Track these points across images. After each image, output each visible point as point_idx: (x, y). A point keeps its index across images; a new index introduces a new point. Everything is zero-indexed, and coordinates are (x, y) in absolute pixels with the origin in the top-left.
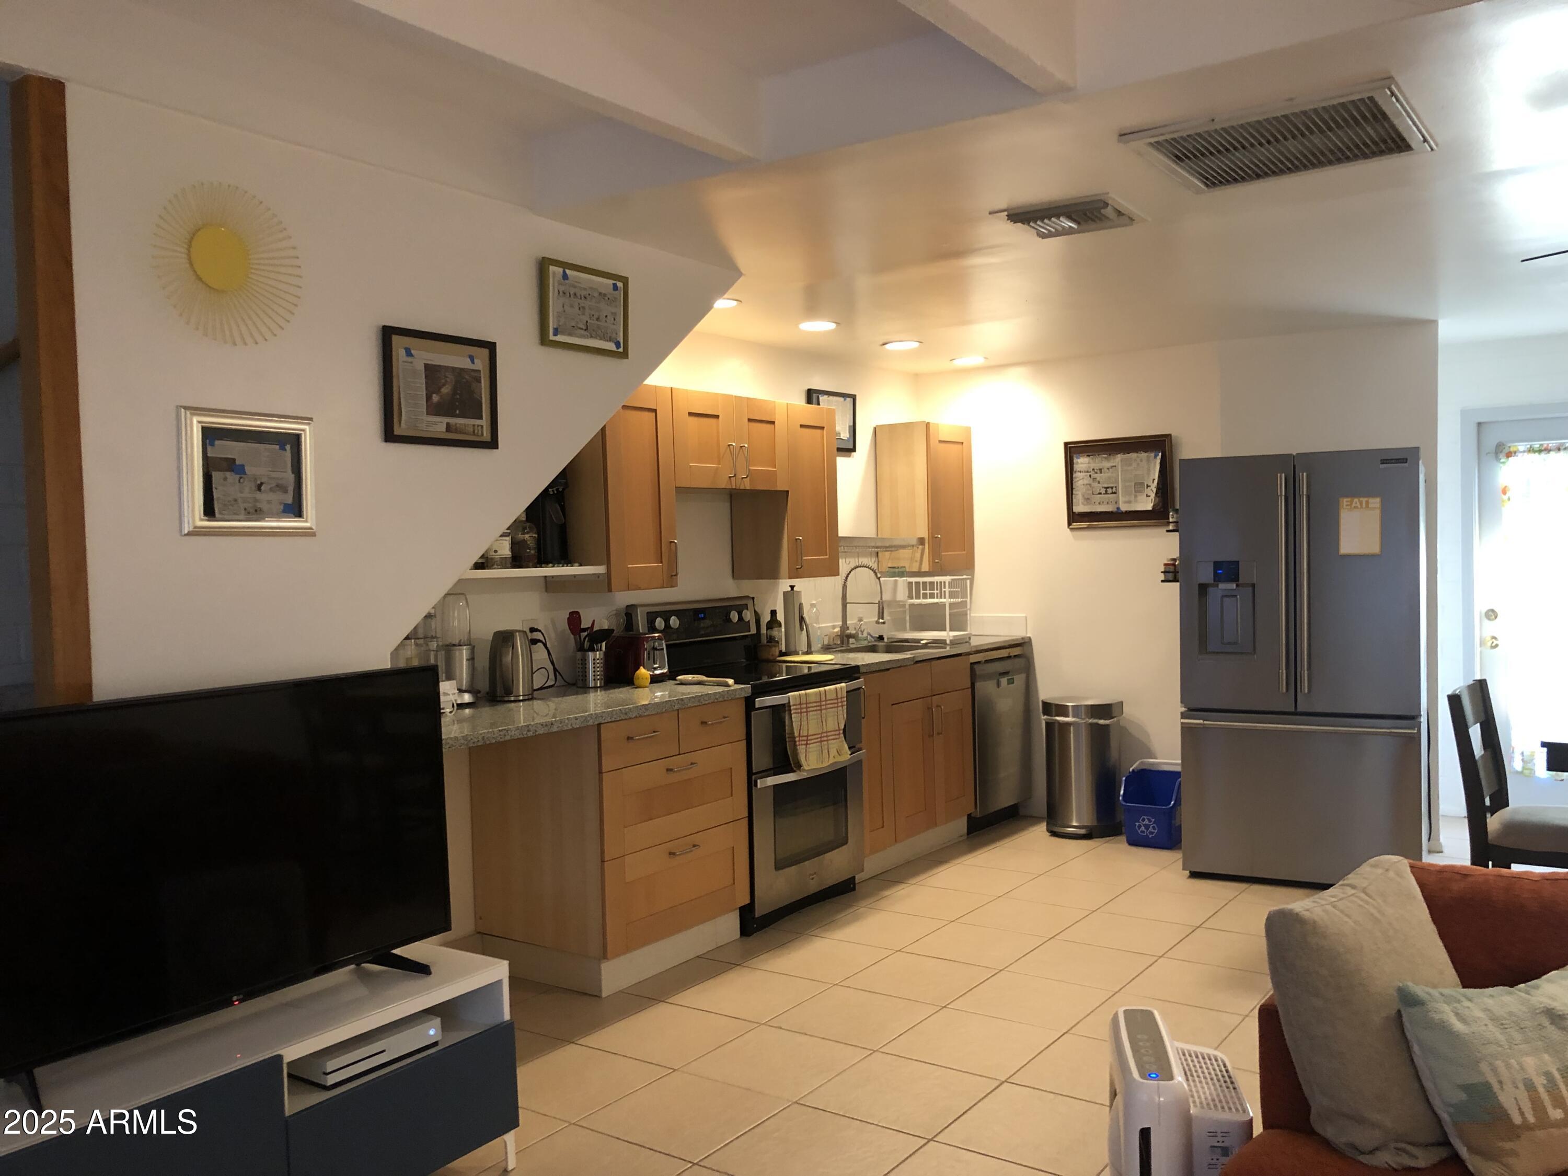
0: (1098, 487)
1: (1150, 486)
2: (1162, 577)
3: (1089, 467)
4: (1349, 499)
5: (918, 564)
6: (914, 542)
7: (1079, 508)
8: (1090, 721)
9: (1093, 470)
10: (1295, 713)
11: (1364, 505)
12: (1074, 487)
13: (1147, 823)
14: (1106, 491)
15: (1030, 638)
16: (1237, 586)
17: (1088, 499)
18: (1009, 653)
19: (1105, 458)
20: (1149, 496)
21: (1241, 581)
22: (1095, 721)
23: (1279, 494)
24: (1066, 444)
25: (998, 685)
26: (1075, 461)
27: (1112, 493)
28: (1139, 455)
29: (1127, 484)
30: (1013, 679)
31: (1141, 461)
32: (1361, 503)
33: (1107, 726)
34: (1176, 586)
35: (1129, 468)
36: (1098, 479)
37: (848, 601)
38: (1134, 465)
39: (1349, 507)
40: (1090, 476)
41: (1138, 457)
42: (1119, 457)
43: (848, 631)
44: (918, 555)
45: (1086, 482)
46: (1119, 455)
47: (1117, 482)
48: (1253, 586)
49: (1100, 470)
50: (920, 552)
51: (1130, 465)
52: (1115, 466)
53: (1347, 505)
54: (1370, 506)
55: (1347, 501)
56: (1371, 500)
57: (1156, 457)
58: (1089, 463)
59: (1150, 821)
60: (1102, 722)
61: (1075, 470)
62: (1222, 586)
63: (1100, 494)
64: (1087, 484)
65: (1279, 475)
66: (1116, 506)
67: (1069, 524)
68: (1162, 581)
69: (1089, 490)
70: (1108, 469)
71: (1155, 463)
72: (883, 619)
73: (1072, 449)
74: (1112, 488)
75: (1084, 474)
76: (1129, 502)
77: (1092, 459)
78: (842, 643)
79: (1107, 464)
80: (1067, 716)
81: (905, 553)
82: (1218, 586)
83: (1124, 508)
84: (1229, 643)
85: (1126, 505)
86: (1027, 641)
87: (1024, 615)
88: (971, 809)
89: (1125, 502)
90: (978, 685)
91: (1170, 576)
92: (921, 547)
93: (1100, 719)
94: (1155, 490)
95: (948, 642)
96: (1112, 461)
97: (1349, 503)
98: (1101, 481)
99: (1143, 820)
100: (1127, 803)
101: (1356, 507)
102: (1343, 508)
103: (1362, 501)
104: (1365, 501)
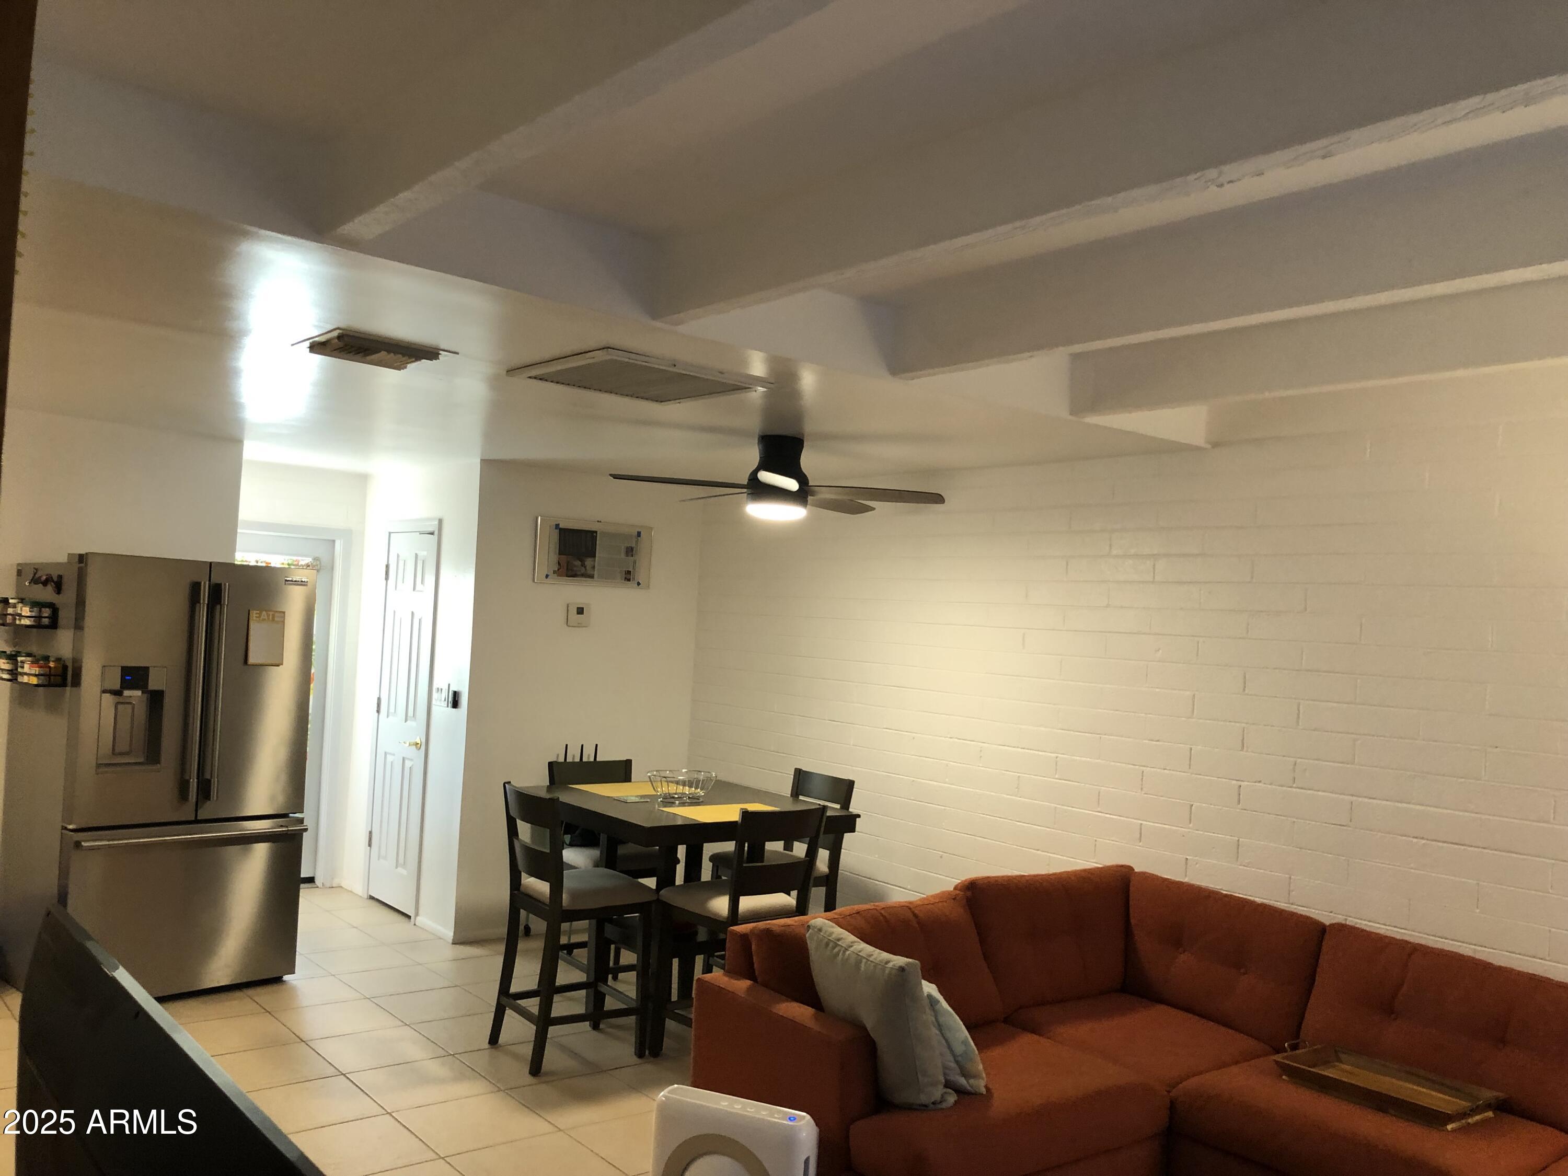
4: (258, 612)
10: (197, 822)
11: (271, 618)
21: (149, 688)
39: (257, 619)
54: (276, 619)
56: (277, 614)
62: (127, 693)
84: (121, 754)
97: (258, 615)
101: (264, 620)
102: (253, 620)
103: (269, 615)
104: (272, 615)
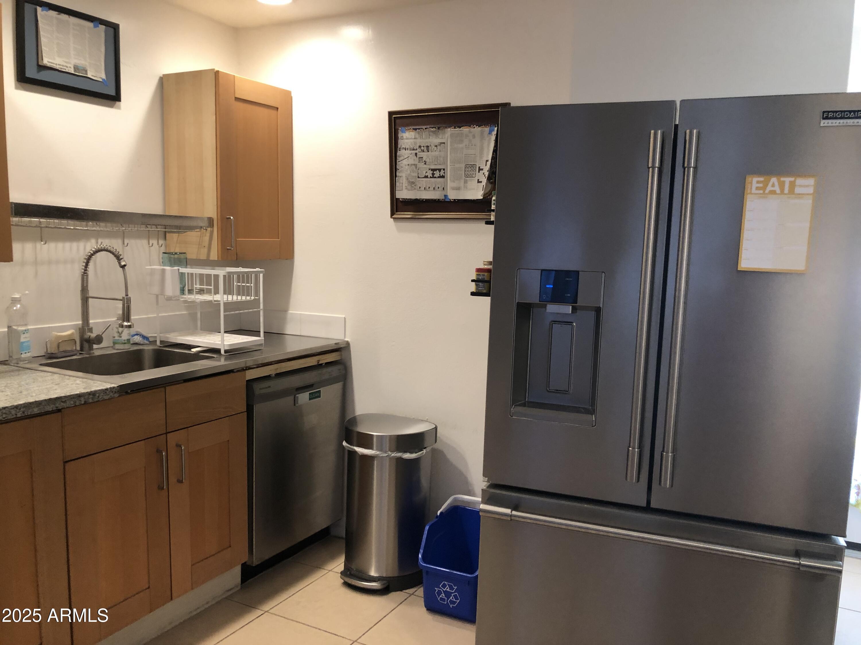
0: (425, 170)
1: (482, 169)
2: (473, 287)
3: (415, 143)
4: (762, 179)
5: (206, 250)
6: (205, 224)
7: (403, 194)
8: (393, 455)
9: (420, 147)
10: (648, 509)
11: (786, 191)
12: (397, 167)
13: (448, 590)
14: (433, 174)
15: (348, 344)
16: (574, 309)
17: (413, 183)
18: (319, 361)
19: (432, 132)
20: (481, 182)
21: (580, 302)
22: (399, 455)
23: (650, 165)
24: (391, 114)
25: (295, 401)
26: (400, 135)
27: (440, 177)
28: (472, 129)
29: (457, 166)
30: (319, 392)
31: (474, 136)
32: (782, 185)
33: (416, 461)
34: (486, 301)
35: (461, 146)
36: (424, 159)
37: (91, 294)
38: (466, 142)
39: (761, 192)
40: (416, 154)
41: (470, 132)
42: (449, 131)
43: (89, 334)
44: (207, 238)
45: (411, 161)
46: (449, 129)
47: (445, 163)
48: (598, 310)
49: (428, 147)
50: (208, 235)
51: (461, 141)
52: (444, 143)
53: (757, 188)
54: (798, 190)
55: (758, 182)
56: (800, 181)
57: (490, 133)
58: (415, 138)
59: (451, 588)
60: (407, 456)
61: (399, 146)
62: (552, 308)
63: (426, 177)
64: (412, 165)
65: (652, 132)
66: (444, 193)
67: (392, 214)
68: (473, 294)
69: (413, 172)
70: (436, 146)
71: (490, 139)
72: (128, 320)
73: (398, 121)
74: (440, 170)
75: (408, 152)
76: (458, 189)
77: (419, 133)
78: (82, 349)
79: (434, 140)
80: (370, 447)
81: (193, 236)
82: (545, 307)
83: (453, 196)
84: (557, 391)
85: (455, 192)
86: (342, 346)
87: (344, 316)
88: (245, 558)
89: (453, 189)
90: (258, 408)
91: (483, 289)
92: (209, 229)
93: (405, 452)
94: (487, 174)
95: (222, 352)
96: (440, 137)
97: (761, 185)
98: (428, 160)
99: (444, 586)
100: (425, 563)
101: (773, 192)
102: (751, 193)
103: (784, 182)
104: (791, 182)
